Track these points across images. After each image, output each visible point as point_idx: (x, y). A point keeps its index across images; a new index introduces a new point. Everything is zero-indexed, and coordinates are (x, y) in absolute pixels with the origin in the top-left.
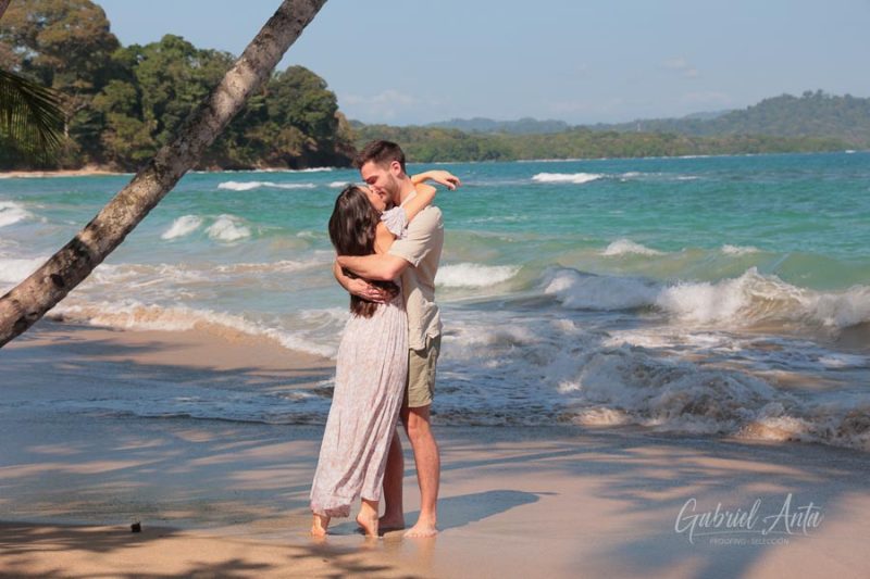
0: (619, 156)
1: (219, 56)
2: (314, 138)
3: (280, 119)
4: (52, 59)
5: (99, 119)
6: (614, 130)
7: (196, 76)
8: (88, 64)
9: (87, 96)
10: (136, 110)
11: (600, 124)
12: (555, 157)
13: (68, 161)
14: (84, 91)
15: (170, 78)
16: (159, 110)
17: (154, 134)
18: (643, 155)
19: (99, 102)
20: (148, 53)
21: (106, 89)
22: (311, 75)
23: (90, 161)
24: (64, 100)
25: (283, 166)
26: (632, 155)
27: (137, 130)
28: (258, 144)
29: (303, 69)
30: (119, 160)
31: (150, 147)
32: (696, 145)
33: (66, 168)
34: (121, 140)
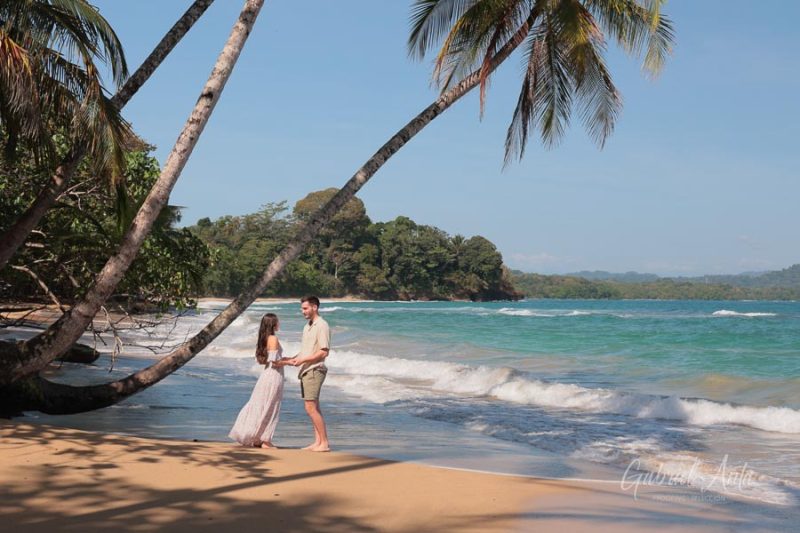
0: (692, 298)
1: (431, 230)
2: (487, 281)
3: (466, 269)
4: (332, 231)
5: (356, 267)
6: (690, 281)
7: (416, 242)
8: (352, 234)
9: (350, 253)
10: (378, 262)
11: (680, 277)
12: (649, 297)
13: (336, 292)
14: (348, 250)
15: (400, 243)
16: (392, 262)
17: (388, 276)
18: (708, 299)
19: (356, 256)
20: (387, 227)
21: (361, 249)
22: (487, 241)
23: (349, 292)
24: (336, 255)
25: (466, 298)
26: (701, 298)
27: (378, 274)
28: (451, 284)
29: (482, 238)
30: (366, 292)
31: (385, 285)
32: (746, 293)
33: (335, 296)
34: (368, 280)
